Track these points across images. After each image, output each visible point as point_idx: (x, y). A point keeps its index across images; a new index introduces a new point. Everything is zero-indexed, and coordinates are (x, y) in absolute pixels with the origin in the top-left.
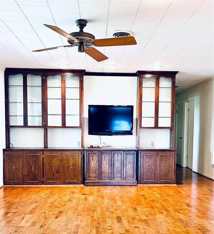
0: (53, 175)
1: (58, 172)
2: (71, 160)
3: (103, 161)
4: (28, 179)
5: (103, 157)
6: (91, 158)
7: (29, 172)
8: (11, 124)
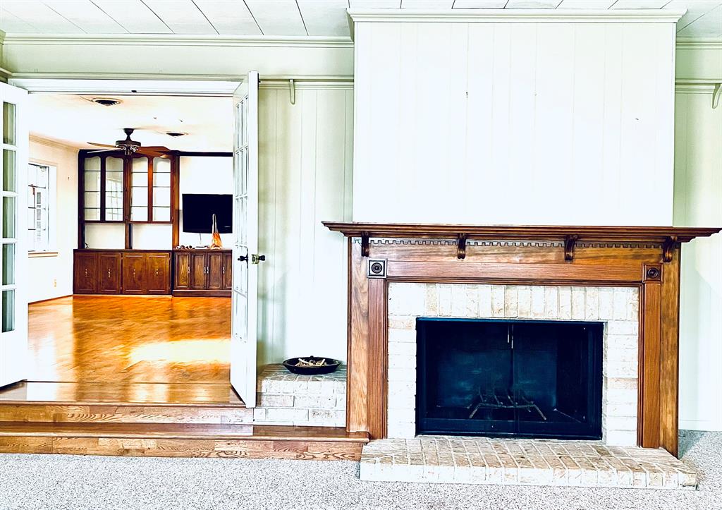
0: (134, 282)
1: (140, 278)
2: (156, 263)
3: (196, 265)
4: (104, 287)
5: (196, 259)
6: (181, 261)
7: (105, 278)
8: (87, 218)
